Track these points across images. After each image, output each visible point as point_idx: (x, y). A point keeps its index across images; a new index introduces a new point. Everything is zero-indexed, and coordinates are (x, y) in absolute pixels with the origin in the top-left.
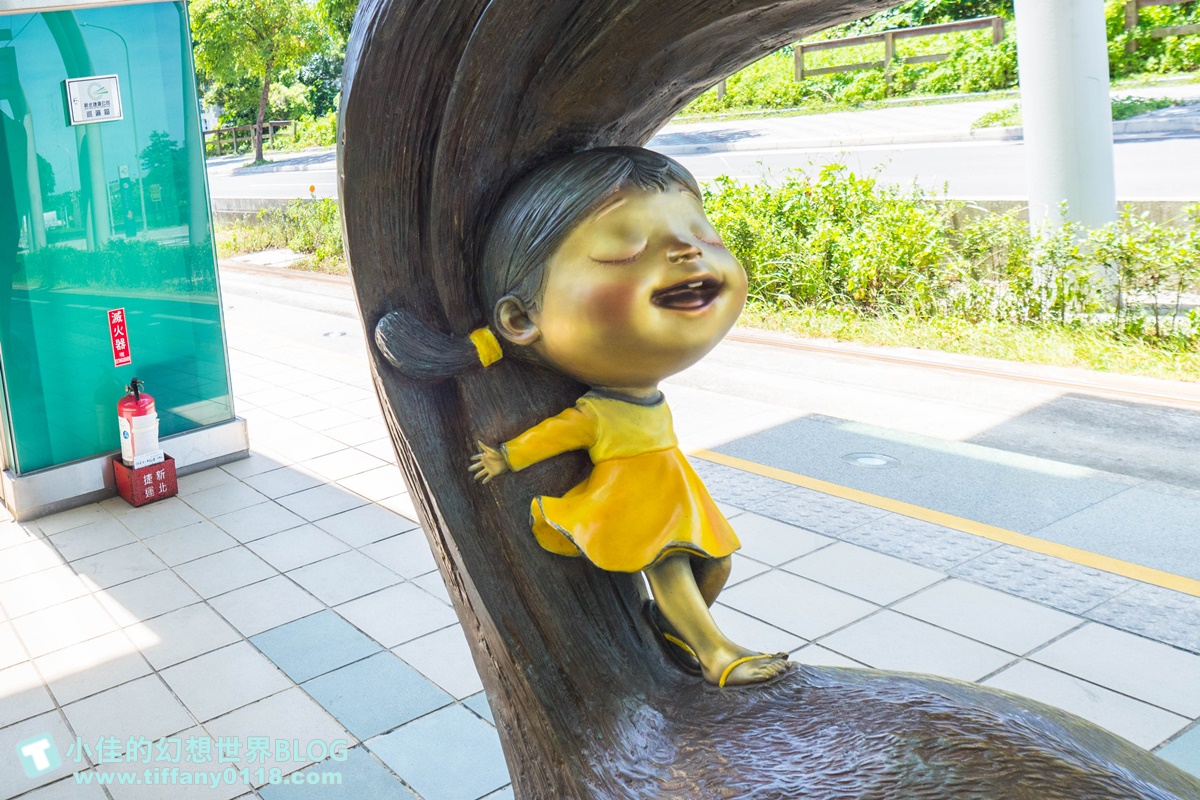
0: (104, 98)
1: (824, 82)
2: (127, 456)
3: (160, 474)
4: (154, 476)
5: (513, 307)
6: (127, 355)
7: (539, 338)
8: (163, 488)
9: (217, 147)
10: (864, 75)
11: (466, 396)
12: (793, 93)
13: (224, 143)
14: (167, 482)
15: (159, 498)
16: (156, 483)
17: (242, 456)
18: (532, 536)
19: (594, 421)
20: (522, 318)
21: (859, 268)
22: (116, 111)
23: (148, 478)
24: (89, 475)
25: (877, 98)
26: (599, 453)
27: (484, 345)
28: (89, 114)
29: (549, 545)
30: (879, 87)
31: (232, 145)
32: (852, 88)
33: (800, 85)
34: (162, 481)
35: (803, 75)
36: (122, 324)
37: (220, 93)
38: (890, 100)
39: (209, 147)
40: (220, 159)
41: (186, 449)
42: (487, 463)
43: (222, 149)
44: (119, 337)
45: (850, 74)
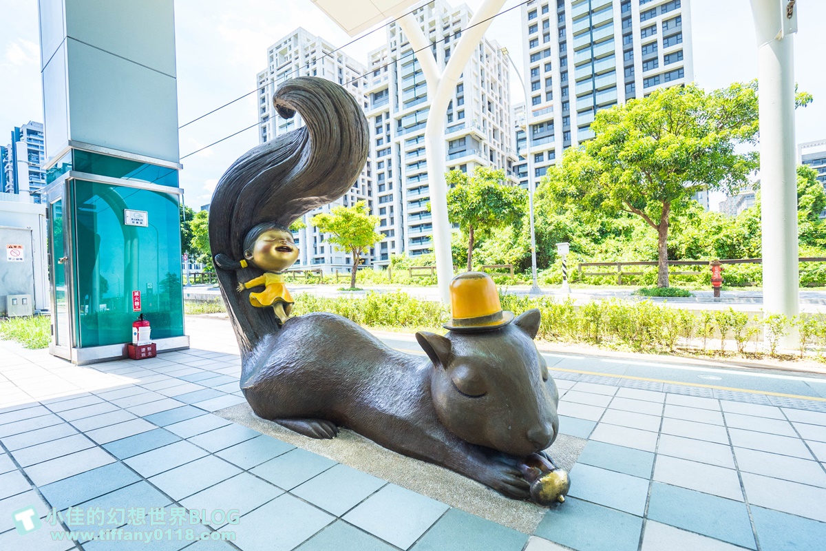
0: (140, 218)
1: (417, 278)
2: (135, 341)
3: (149, 349)
4: (146, 349)
5: (248, 252)
6: (139, 308)
7: (253, 259)
8: (150, 354)
9: (201, 280)
10: (427, 278)
11: (237, 274)
12: (409, 281)
13: (205, 279)
14: (152, 353)
15: (147, 357)
16: (147, 352)
17: (187, 348)
18: (250, 303)
19: (265, 278)
20: (250, 255)
21: (402, 315)
22: (145, 223)
23: (144, 350)
24: (117, 350)
25: (430, 284)
26: (266, 285)
27: (243, 263)
28: (133, 222)
29: (254, 304)
30: (430, 281)
31: (209, 280)
32: (423, 281)
33: (411, 278)
34: (150, 351)
35: (411, 276)
36: (139, 297)
37: (205, 259)
38: (433, 285)
39: (197, 280)
40: (203, 284)
41: (162, 344)
42: (241, 287)
43: (203, 281)
44: (137, 301)
45: (423, 277)
